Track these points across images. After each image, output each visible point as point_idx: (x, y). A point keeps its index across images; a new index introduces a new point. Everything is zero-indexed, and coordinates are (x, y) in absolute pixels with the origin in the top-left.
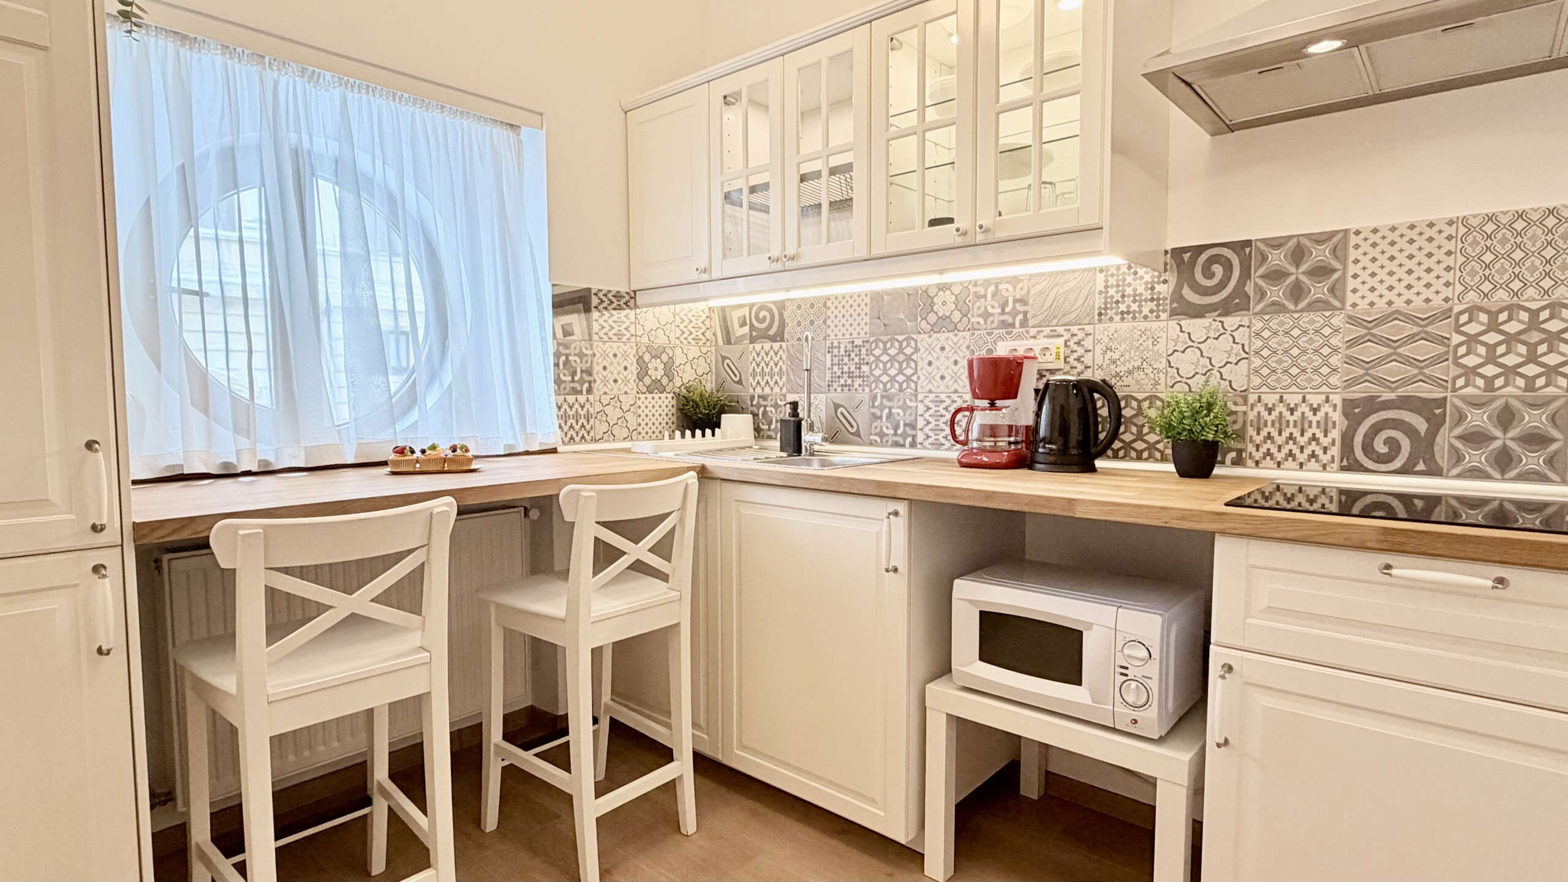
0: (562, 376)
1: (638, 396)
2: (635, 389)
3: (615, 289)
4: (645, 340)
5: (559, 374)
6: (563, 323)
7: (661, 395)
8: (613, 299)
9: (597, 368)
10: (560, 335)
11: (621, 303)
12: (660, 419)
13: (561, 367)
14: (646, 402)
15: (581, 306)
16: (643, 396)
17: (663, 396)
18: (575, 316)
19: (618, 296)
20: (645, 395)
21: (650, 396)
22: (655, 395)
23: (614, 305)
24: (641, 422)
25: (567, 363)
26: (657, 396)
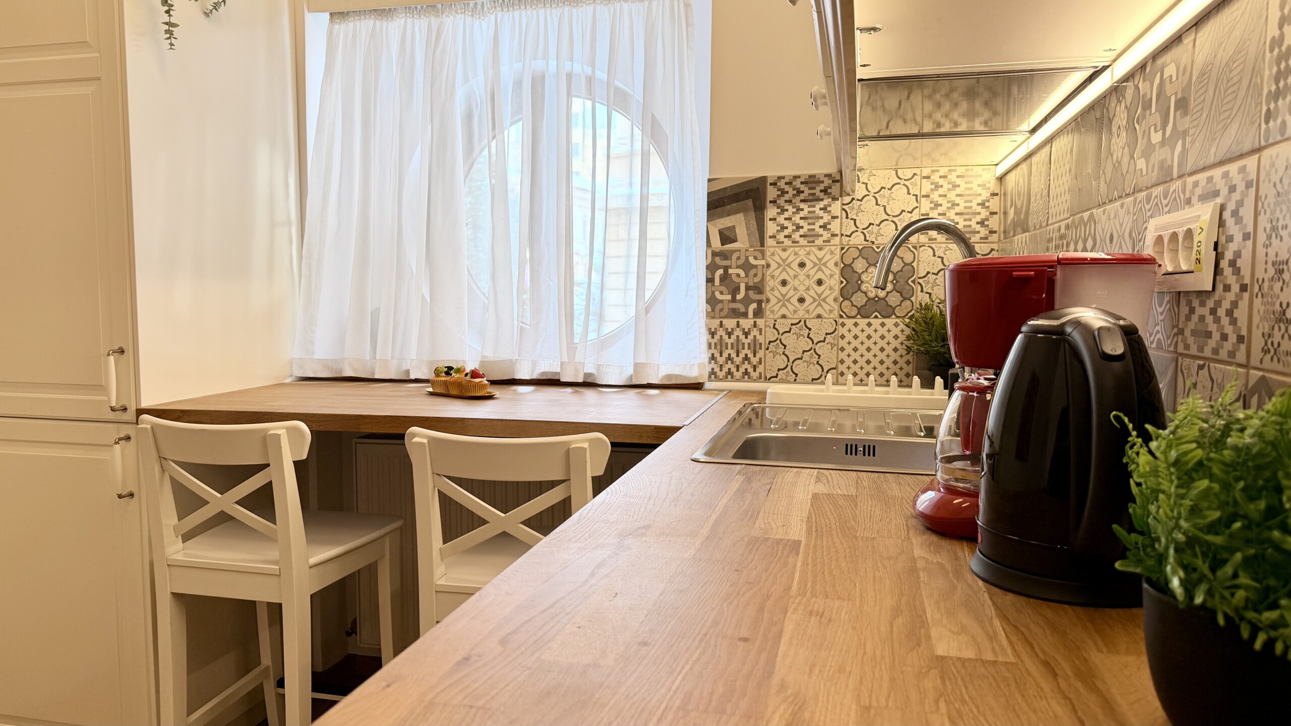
0: (717, 294)
1: (841, 320)
2: (836, 313)
3: (805, 171)
4: (858, 240)
5: (713, 292)
6: (722, 227)
7: (885, 321)
8: (802, 187)
9: (770, 283)
10: (716, 243)
11: (817, 191)
12: (882, 356)
13: (717, 282)
14: (855, 331)
15: (750, 202)
16: (849, 323)
17: (890, 322)
18: (740, 216)
19: (812, 181)
20: (854, 321)
21: (863, 322)
22: (872, 321)
23: (802, 196)
24: (845, 358)
25: (725, 278)
26: (876, 323)
